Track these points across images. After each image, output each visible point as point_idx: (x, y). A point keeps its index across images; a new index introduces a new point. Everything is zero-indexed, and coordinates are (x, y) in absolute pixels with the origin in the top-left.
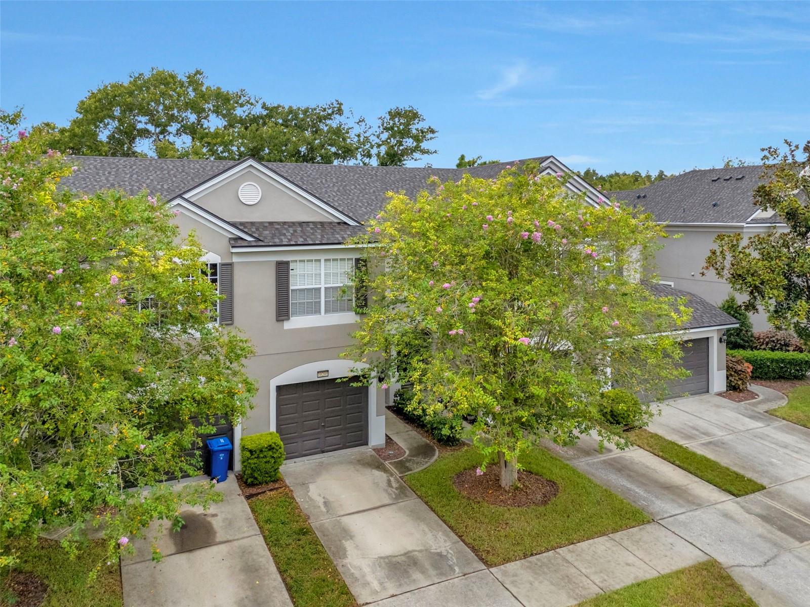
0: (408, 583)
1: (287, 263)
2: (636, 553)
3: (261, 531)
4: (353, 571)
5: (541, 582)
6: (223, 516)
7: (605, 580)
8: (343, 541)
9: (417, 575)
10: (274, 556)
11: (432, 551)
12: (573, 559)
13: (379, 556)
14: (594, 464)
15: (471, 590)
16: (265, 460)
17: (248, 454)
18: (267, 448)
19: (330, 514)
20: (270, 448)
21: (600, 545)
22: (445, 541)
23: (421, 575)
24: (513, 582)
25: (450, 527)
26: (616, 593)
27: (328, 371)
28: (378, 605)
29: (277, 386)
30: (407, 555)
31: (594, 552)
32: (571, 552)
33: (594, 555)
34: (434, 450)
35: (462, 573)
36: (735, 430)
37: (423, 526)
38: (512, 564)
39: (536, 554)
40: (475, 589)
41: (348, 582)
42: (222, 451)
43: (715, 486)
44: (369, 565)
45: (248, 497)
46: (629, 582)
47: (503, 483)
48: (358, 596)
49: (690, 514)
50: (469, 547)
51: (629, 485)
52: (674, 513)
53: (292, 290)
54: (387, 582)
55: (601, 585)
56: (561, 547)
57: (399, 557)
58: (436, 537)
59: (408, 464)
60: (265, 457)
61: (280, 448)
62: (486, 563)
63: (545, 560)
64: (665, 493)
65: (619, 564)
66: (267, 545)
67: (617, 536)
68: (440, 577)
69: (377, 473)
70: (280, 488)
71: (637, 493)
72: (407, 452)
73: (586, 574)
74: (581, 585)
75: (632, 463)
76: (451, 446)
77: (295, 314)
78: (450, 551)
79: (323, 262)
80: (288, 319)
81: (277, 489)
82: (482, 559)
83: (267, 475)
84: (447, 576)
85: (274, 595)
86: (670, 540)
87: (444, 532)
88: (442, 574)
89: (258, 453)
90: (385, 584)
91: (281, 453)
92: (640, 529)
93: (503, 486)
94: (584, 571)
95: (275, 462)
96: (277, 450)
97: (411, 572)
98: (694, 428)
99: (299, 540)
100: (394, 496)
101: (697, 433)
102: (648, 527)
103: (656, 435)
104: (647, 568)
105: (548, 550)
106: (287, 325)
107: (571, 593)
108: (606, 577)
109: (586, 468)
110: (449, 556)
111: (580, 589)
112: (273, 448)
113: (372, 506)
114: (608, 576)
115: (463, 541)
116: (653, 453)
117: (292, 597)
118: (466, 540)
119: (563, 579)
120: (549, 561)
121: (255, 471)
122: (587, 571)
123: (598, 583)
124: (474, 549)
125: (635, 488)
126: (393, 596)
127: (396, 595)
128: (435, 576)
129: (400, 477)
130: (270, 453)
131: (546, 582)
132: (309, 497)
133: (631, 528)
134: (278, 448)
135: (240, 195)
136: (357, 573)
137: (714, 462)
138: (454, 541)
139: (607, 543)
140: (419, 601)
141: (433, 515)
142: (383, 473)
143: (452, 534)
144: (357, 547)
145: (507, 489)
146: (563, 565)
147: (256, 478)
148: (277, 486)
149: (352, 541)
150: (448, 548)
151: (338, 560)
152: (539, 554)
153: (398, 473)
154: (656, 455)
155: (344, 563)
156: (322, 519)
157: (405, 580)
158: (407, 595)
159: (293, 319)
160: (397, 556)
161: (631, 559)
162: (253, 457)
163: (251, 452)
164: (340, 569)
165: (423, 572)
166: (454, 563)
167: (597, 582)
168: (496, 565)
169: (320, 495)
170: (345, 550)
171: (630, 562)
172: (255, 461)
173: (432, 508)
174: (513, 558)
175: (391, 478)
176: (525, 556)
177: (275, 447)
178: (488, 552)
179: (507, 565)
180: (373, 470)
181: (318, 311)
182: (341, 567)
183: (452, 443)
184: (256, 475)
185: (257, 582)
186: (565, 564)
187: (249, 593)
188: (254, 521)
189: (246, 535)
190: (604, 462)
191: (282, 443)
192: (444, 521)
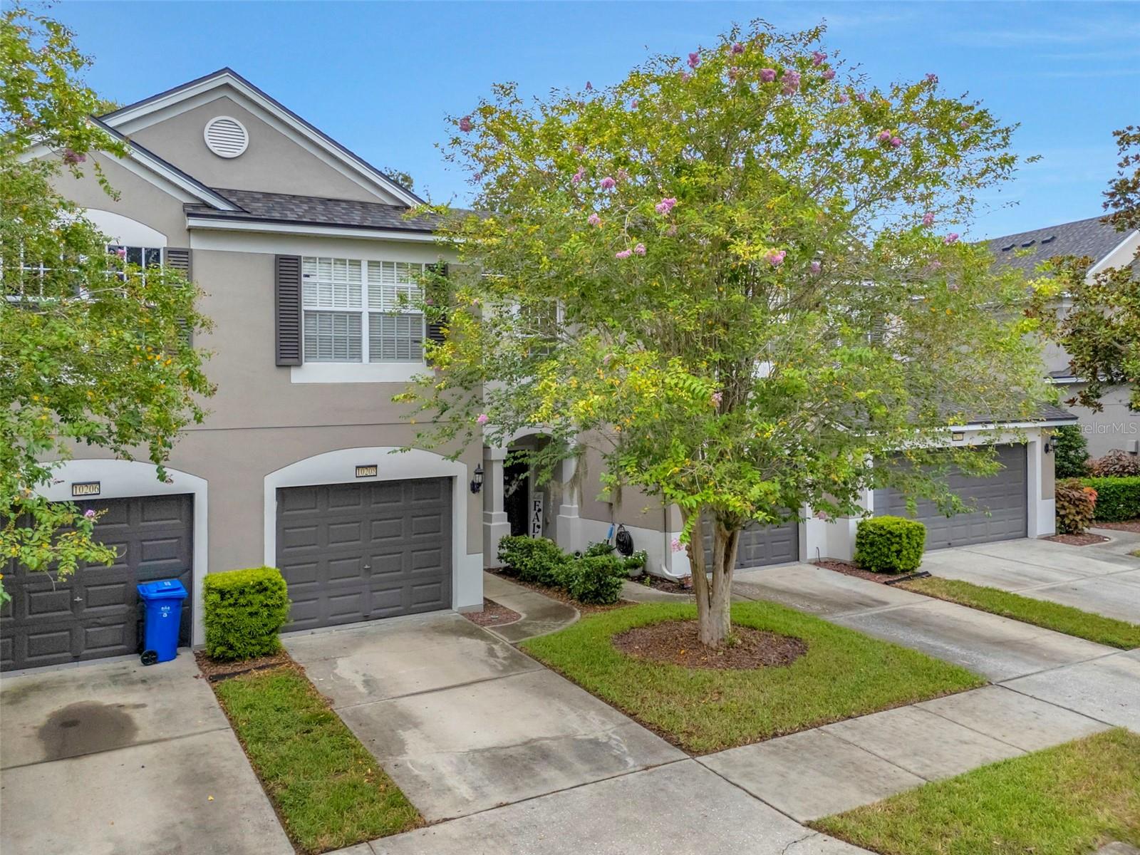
0: (532, 784)
1: (297, 260)
2: (973, 726)
3: (231, 724)
4: (416, 772)
5: (802, 773)
6: (158, 705)
7: (927, 766)
8: (400, 731)
9: (550, 773)
10: (253, 757)
11: (579, 737)
12: (856, 739)
13: (471, 748)
14: (861, 619)
15: (662, 790)
16: (249, 609)
17: (215, 597)
18: (253, 587)
19: (375, 695)
20: (261, 588)
21: (904, 718)
22: (603, 723)
23: (557, 772)
24: (745, 775)
25: (610, 704)
26: (957, 780)
27: (376, 466)
28: (470, 820)
29: (278, 489)
30: (529, 745)
31: (894, 727)
32: (851, 728)
33: (894, 731)
34: (574, 612)
35: (641, 765)
36: (1088, 575)
37: (557, 704)
38: (740, 749)
39: (783, 735)
40: (672, 787)
41: (405, 788)
42: (167, 600)
43: (1082, 638)
44: (451, 762)
45: (213, 679)
46: (974, 764)
47: (706, 637)
48: (427, 809)
49: (1053, 672)
50: (652, 730)
51: (931, 642)
52: (1023, 673)
53: (305, 311)
54: (488, 786)
55: (919, 772)
56: (830, 723)
57: (512, 748)
58: (585, 719)
59: (525, 629)
60: (250, 604)
61: (280, 589)
62: (688, 750)
63: (803, 742)
64: (999, 649)
65: (947, 742)
66: (242, 742)
67: (932, 705)
68: (600, 773)
69: (467, 641)
70: (281, 664)
71: (948, 650)
72: (524, 616)
73: (887, 758)
74: (881, 774)
75: (927, 616)
76: (602, 604)
77: (311, 357)
78: (614, 736)
79: (364, 265)
80: (299, 365)
81: (273, 666)
82: (679, 746)
83: (253, 642)
84: (612, 772)
85: (245, 815)
86: (1033, 708)
87: (600, 711)
88: (600, 769)
89: (235, 596)
90: (485, 789)
91: (281, 598)
92: (971, 695)
93: (705, 641)
94: (881, 753)
95: (270, 616)
96: (274, 592)
97: (537, 769)
98: (1019, 574)
99: (308, 732)
100: (501, 668)
101: (1028, 580)
102: (985, 692)
103: (959, 582)
104: (1001, 745)
105: (804, 727)
106: (297, 376)
107: (866, 786)
108: (928, 762)
109: (848, 623)
110: (613, 743)
111: (882, 779)
112: (266, 589)
113: (459, 682)
114: (932, 760)
115: (640, 722)
116: (960, 603)
117: (282, 818)
118: (645, 718)
119: (844, 767)
120: (812, 742)
121: (229, 631)
122: (889, 753)
123: (913, 770)
124: (659, 732)
125: (943, 645)
126: (501, 805)
127: (507, 804)
128: (586, 772)
129: (511, 644)
130: (261, 597)
131: (811, 771)
132: (335, 675)
133: (951, 694)
134: (275, 588)
135: (207, 138)
136: (425, 775)
137: (1070, 608)
138: (620, 722)
139: (914, 714)
140: (556, 811)
141: (576, 689)
142: (479, 641)
143: (615, 713)
144: (428, 738)
145: (714, 645)
146: (840, 747)
147: (231, 647)
148: (273, 661)
149: (416, 730)
150: (610, 733)
151: (387, 757)
152: (789, 734)
153: (507, 640)
154: (966, 605)
155: (397, 762)
156: (358, 702)
157: (526, 781)
158: (530, 802)
159: (307, 365)
160: (508, 747)
161: (967, 735)
162: (226, 603)
163: (223, 594)
164: (390, 771)
165: (563, 766)
166: (624, 752)
167: (912, 768)
168: (707, 752)
169: (357, 672)
170: (402, 743)
171: (966, 738)
172: (230, 611)
173: (575, 680)
174: (740, 739)
175: (494, 646)
176: (763, 738)
177: (271, 586)
178: (690, 734)
179: (731, 751)
180: (461, 638)
181: (357, 356)
182: (392, 767)
183: (605, 600)
184: (231, 640)
185: (210, 798)
186: (843, 746)
187: (190, 816)
188: (220, 711)
189: (200, 730)
190: (879, 616)
191: (284, 581)
192: (600, 697)
